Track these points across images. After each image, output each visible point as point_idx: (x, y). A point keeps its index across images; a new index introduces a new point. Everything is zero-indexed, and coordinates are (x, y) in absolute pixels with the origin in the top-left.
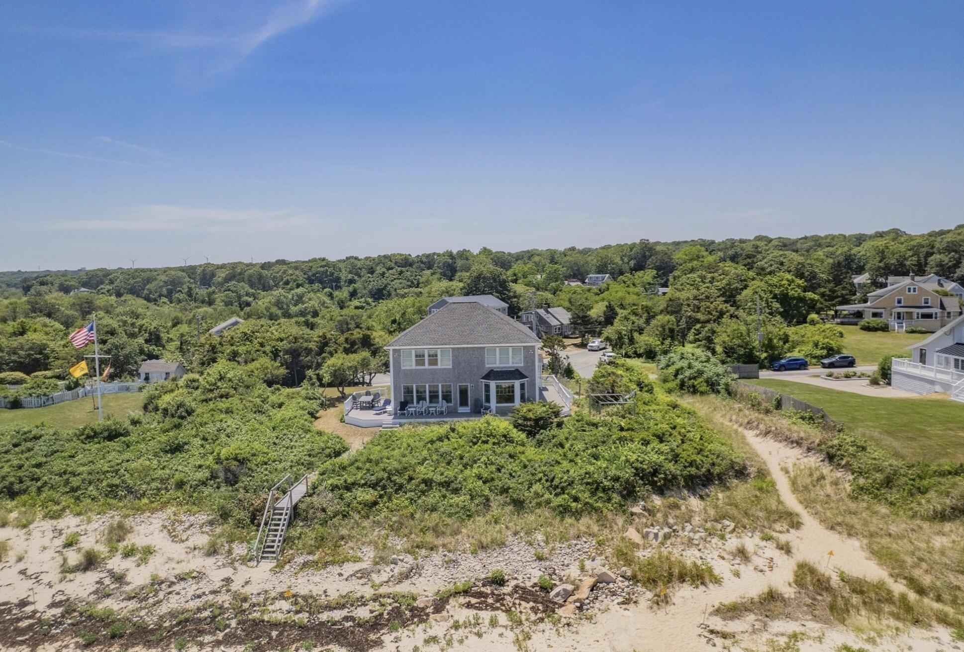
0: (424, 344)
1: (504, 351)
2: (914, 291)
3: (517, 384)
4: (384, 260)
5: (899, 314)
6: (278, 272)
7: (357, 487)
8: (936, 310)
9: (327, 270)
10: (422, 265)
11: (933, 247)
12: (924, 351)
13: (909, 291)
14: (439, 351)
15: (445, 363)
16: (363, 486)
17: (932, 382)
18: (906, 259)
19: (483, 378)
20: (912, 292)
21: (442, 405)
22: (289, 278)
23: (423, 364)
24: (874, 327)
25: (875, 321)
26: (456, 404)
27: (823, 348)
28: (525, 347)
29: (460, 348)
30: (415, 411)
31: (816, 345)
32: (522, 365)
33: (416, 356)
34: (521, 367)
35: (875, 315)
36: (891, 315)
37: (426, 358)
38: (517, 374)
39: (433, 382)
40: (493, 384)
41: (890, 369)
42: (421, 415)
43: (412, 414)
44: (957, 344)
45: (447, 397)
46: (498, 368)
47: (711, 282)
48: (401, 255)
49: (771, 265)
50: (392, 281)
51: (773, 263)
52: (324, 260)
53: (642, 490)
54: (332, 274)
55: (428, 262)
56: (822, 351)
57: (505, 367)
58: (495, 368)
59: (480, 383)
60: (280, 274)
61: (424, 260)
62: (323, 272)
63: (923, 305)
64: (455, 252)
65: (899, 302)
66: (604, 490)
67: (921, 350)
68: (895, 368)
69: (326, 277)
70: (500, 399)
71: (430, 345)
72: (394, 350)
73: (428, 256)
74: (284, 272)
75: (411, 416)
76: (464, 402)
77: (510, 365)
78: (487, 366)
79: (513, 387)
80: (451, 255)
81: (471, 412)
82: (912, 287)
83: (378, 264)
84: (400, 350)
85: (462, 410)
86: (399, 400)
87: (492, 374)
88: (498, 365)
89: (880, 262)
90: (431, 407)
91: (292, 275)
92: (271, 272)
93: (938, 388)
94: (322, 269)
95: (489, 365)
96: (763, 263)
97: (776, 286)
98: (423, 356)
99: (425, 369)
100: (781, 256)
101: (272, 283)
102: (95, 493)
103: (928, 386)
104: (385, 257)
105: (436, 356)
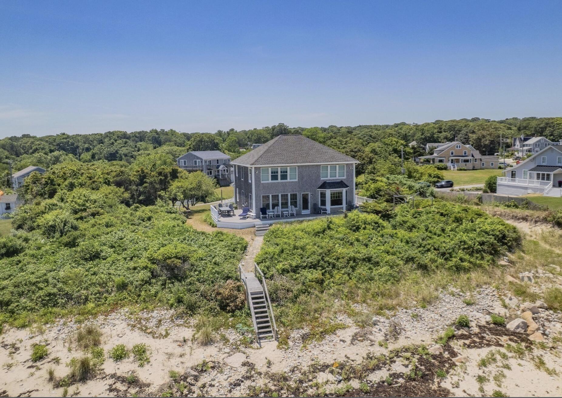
0: (278, 163)
1: (334, 167)
2: (460, 147)
3: (344, 190)
4: (109, 135)
5: (452, 160)
6: (26, 143)
7: (300, 269)
8: (470, 158)
9: (69, 141)
10: (136, 139)
11: (441, 129)
12: (514, 172)
13: (457, 147)
14: (288, 168)
15: (292, 178)
16: (304, 268)
17: (526, 188)
18: (434, 134)
19: (320, 188)
20: (458, 148)
21: (291, 209)
22: (37, 147)
23: (277, 179)
24: (441, 168)
25: (441, 165)
26: (300, 208)
27: (434, 177)
28: (347, 164)
29: (303, 166)
30: (274, 214)
31: (430, 175)
32: (345, 178)
33: (272, 173)
34: (345, 179)
35: (441, 161)
36: (449, 161)
37: (279, 174)
38: (341, 184)
39: (284, 192)
40: (328, 192)
41: (495, 183)
42: (278, 217)
43: (271, 217)
44: (538, 166)
45: (294, 204)
46: (329, 180)
47: (345, 144)
48: (120, 132)
49: (365, 137)
50: (121, 148)
51: (365, 135)
52: (64, 134)
53: (502, 249)
54: (73, 144)
55: (140, 137)
56: (434, 179)
57: (334, 180)
58: (327, 180)
59: (317, 192)
60: (28, 144)
61: (137, 135)
62: (66, 142)
63: (464, 155)
64: (159, 130)
65: (452, 154)
66: (478, 251)
67: (512, 172)
68: (499, 182)
69: (68, 146)
70: (334, 203)
71: (283, 163)
72: (255, 168)
73: (140, 133)
74: (32, 143)
75: (271, 218)
76: (305, 207)
77: (337, 177)
78: (322, 179)
79: (341, 193)
80: (156, 132)
81: (311, 213)
82: (458, 145)
83: (105, 138)
84: (260, 168)
85: (304, 212)
86: (259, 207)
87: (325, 185)
88: (329, 178)
89: (422, 135)
90: (285, 211)
91: (39, 145)
92: (20, 143)
93: (529, 191)
94: (65, 140)
95: (323, 179)
96: (360, 135)
97: (390, 144)
98: (277, 172)
99: (278, 183)
100: (370, 131)
101: (22, 151)
102: (29, 304)
103: (523, 191)
104: (109, 132)
105: (286, 172)
